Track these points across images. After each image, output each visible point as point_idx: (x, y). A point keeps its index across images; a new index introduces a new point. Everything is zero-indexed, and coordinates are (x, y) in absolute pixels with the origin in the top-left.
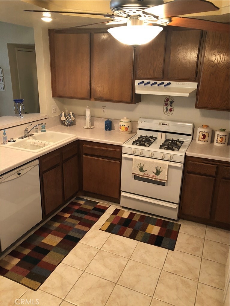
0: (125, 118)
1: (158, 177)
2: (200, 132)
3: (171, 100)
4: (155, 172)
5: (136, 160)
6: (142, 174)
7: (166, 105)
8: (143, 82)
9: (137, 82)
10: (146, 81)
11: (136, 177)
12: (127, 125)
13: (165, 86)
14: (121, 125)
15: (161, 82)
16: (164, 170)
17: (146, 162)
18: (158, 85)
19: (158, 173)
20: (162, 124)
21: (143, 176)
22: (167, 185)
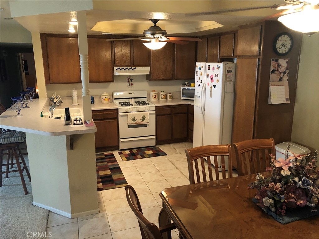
0: (105, 93)
1: (144, 122)
2: (153, 94)
3: (131, 79)
4: (142, 119)
5: (129, 115)
6: (134, 122)
7: (128, 81)
8: (119, 68)
9: (115, 68)
10: (121, 68)
11: (131, 126)
12: (108, 97)
13: (133, 69)
14: (105, 98)
15: (130, 67)
16: (147, 117)
17: (136, 114)
18: (129, 69)
19: (144, 119)
20: (130, 94)
21: (135, 124)
22: (148, 126)
